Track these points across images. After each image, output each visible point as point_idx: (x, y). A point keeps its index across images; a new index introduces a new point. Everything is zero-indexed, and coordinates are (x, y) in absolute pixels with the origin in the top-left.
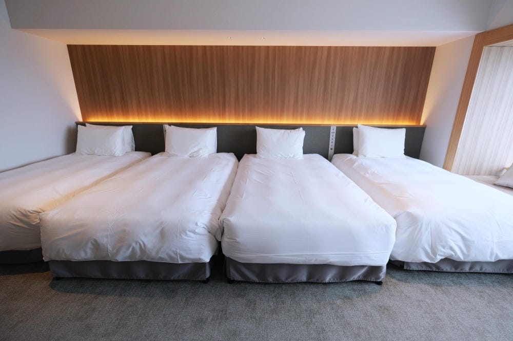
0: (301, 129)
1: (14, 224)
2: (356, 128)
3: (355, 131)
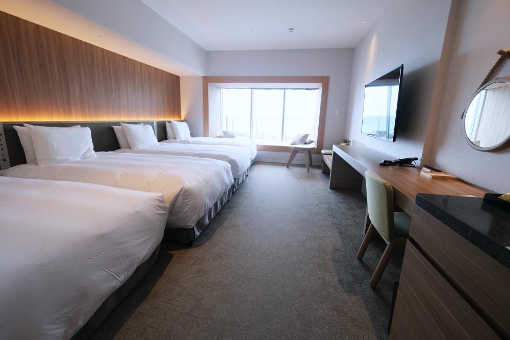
1: (158, 214)
2: (168, 122)
3: (168, 124)
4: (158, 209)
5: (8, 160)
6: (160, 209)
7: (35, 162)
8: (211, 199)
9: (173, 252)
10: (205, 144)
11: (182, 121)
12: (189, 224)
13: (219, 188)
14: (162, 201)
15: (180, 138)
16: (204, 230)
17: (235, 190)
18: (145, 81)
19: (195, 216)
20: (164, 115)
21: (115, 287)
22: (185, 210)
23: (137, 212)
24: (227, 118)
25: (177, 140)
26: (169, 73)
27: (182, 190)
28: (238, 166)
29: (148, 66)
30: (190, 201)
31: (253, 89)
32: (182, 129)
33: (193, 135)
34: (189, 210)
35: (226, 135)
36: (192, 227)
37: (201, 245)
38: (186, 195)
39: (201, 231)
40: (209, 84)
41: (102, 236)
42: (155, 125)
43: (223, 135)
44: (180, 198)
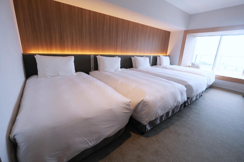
0: (145, 57)
1: (124, 112)
2: (158, 56)
3: (158, 57)
4: (124, 109)
5: (93, 68)
6: (126, 110)
7: (99, 71)
8: (163, 110)
9: (132, 134)
10: (176, 70)
11: (167, 56)
12: (143, 122)
13: (172, 104)
14: (128, 105)
15: (163, 65)
16: (154, 127)
17: (187, 104)
18: (151, 35)
19: (148, 119)
20: (158, 53)
21: (87, 147)
22: (142, 113)
23: (111, 109)
24: (197, 55)
25: (161, 66)
26: (165, 30)
27: (142, 101)
28: (193, 90)
29: (154, 28)
30: (146, 109)
31: (223, 35)
32: (165, 60)
33: (171, 64)
34: (144, 114)
35: (193, 66)
36: (145, 125)
37: (149, 137)
38: (145, 105)
39: (152, 127)
40: (187, 34)
41: (87, 119)
42: (152, 57)
43: (191, 65)
44: (141, 105)
